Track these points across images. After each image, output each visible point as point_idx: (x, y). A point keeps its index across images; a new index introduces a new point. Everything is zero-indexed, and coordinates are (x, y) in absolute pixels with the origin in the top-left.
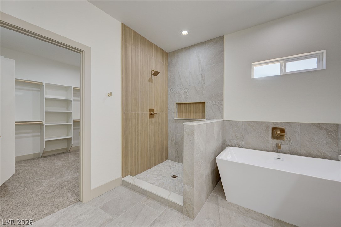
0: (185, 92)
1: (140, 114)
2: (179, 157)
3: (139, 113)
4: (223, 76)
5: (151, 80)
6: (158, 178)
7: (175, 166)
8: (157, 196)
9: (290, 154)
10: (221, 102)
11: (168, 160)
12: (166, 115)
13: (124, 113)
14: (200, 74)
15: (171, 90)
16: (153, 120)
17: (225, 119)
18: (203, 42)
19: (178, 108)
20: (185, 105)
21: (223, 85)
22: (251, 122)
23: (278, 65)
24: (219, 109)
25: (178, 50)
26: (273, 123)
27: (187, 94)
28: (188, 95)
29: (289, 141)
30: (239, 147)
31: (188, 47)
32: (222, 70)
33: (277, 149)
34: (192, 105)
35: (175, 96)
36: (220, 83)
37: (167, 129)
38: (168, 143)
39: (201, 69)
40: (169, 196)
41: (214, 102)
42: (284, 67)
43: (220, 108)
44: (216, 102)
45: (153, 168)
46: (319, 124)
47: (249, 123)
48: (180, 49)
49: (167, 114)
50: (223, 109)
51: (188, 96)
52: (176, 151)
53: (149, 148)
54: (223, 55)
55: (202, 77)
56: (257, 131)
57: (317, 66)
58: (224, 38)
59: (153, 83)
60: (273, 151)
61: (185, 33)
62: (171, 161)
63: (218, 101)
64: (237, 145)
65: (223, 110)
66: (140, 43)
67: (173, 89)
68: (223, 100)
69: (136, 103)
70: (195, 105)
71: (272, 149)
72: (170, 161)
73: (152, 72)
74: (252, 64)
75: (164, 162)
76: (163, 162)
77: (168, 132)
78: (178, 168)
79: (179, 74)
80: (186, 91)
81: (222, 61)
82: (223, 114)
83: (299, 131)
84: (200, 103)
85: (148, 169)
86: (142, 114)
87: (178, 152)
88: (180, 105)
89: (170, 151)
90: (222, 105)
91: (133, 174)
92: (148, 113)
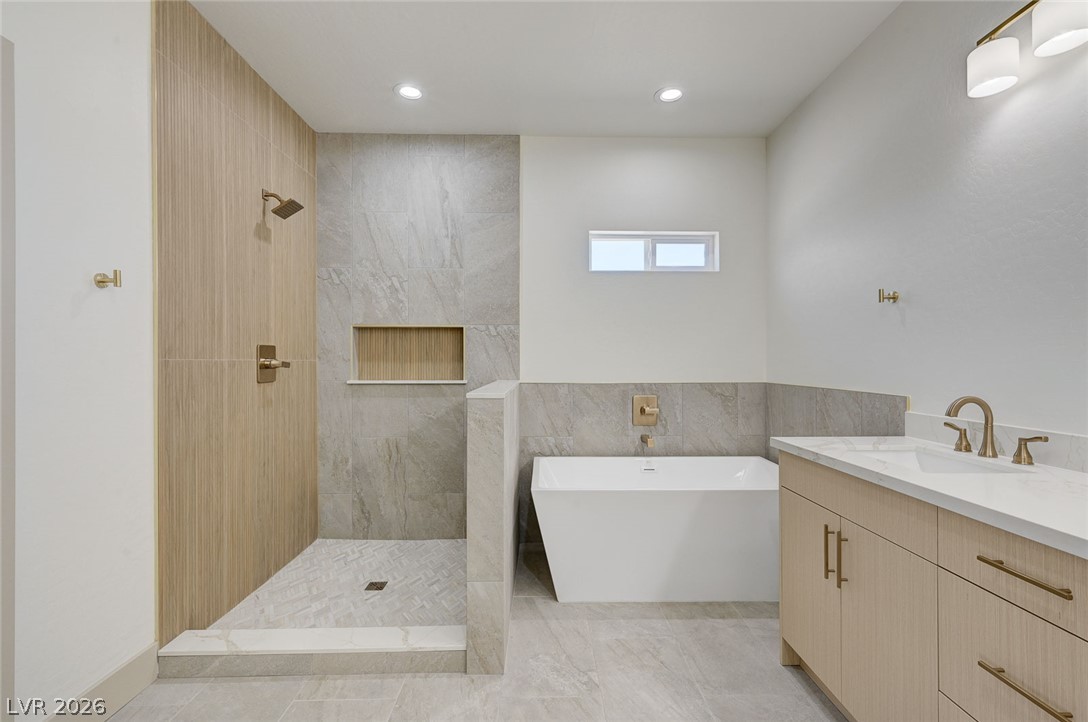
0: (394, 290)
1: (226, 366)
2: (368, 520)
3: (222, 363)
4: (518, 252)
5: (262, 232)
6: (316, 606)
7: (357, 555)
8: (359, 655)
9: (667, 455)
10: (512, 328)
11: (318, 541)
12: (313, 366)
13: (166, 364)
14: (447, 236)
15: (334, 276)
16: (271, 389)
17: (525, 378)
18: (455, 136)
19: (359, 344)
20: (390, 334)
21: (518, 278)
22: (589, 385)
23: (639, 245)
24: (507, 349)
25: (362, 136)
26: (636, 385)
27: (401, 296)
28: (404, 299)
29: (665, 427)
30: (561, 455)
31: (405, 135)
32: (515, 236)
33: (643, 448)
34: (414, 335)
35: (350, 298)
36: (508, 273)
37: (315, 424)
38: (320, 475)
39: (449, 221)
40: (405, 640)
41: (491, 328)
42: (652, 253)
43: (510, 345)
44: (499, 329)
45: (273, 579)
46: (711, 384)
47: (584, 387)
48: (372, 134)
49: (315, 363)
50: (517, 350)
51: (402, 302)
52: (353, 501)
53: (258, 502)
54: (517, 190)
55: (453, 244)
56: (602, 408)
57: (706, 262)
58: (518, 142)
59: (270, 242)
60: (636, 454)
61: (410, 92)
62: (335, 540)
63: (505, 327)
64: (556, 451)
65: (518, 352)
66: (223, 73)
67: (339, 274)
68: (517, 323)
69: (213, 323)
70: (426, 335)
71: (633, 450)
72: (329, 541)
73: (266, 196)
74: (591, 232)
75: (309, 550)
76: (302, 550)
77: (319, 433)
78: (374, 555)
79: (368, 224)
80: (397, 285)
81: (515, 209)
82: (519, 364)
83: (680, 402)
84: (446, 329)
85: (256, 587)
86: (232, 365)
87: (363, 503)
88: (367, 335)
89: (326, 505)
90: (516, 337)
91: (200, 621)
92: (252, 363)
